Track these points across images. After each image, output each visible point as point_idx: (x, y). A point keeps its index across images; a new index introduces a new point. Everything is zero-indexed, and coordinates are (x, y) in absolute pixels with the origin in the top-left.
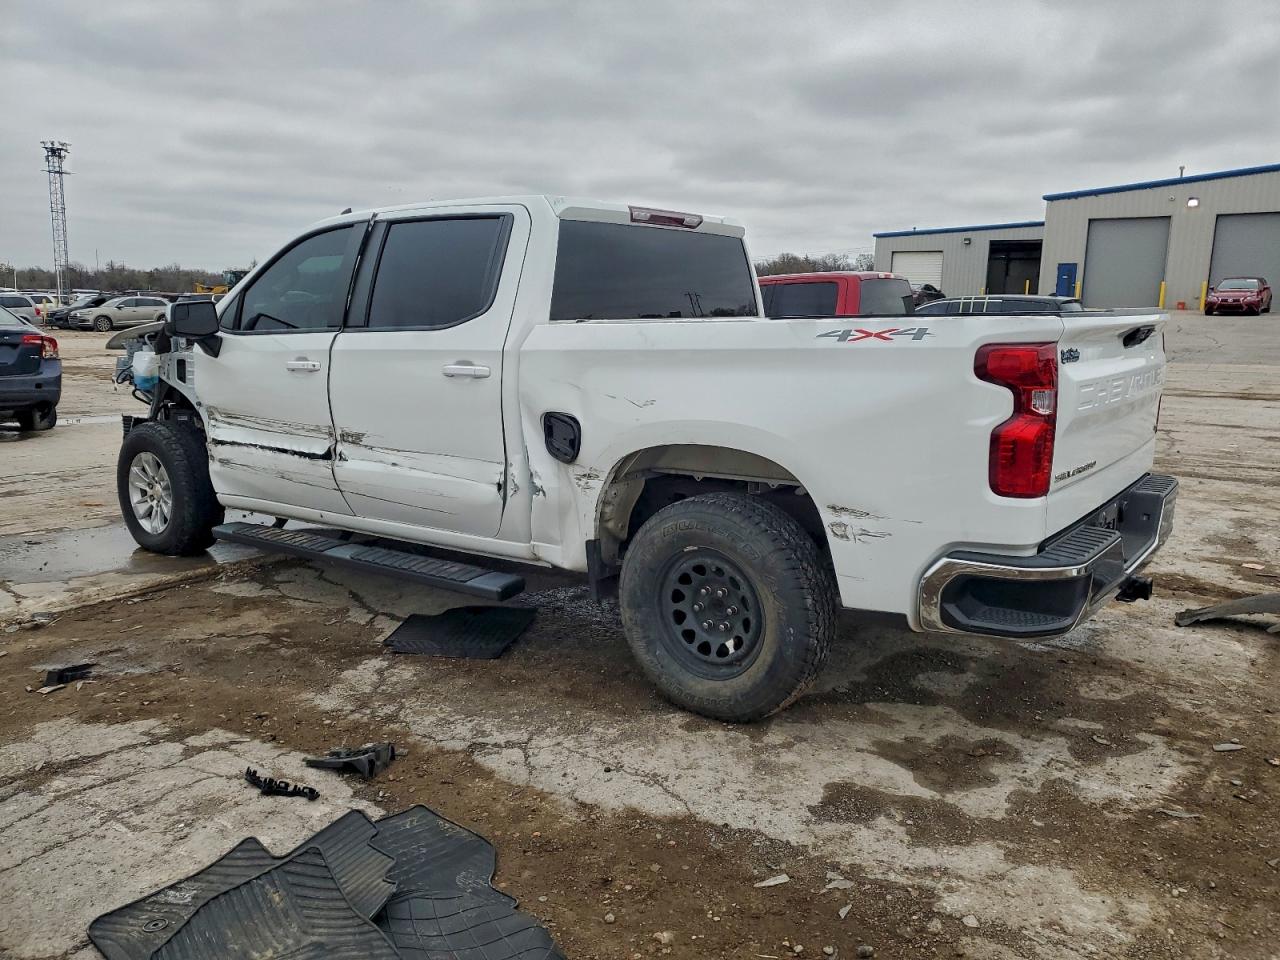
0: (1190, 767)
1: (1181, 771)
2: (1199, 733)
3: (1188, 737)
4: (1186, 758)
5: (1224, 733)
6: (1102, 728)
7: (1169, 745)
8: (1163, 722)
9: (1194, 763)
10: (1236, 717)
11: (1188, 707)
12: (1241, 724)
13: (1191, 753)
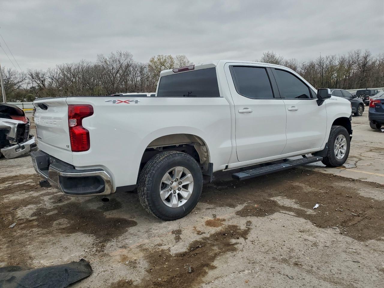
0: (17, 217)
1: (18, 216)
2: (23, 225)
3: (25, 223)
4: (20, 218)
5: (17, 228)
6: (47, 214)
7: (27, 219)
8: (35, 223)
9: (17, 218)
10: (18, 234)
11: (33, 229)
12: (15, 233)
13: (20, 220)
